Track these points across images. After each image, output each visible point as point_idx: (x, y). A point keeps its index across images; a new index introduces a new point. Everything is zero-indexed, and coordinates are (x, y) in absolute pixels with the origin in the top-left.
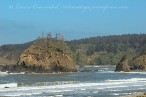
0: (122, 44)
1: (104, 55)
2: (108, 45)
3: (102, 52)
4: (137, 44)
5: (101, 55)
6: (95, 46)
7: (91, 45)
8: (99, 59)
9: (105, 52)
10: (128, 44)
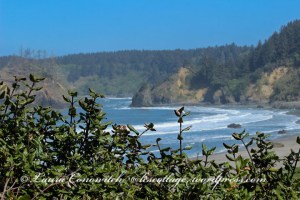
0: (120, 65)
1: (94, 80)
2: (99, 66)
3: (91, 77)
4: (142, 65)
5: (90, 80)
6: (80, 67)
7: (74, 66)
8: (86, 86)
9: (96, 76)
10: (129, 65)
